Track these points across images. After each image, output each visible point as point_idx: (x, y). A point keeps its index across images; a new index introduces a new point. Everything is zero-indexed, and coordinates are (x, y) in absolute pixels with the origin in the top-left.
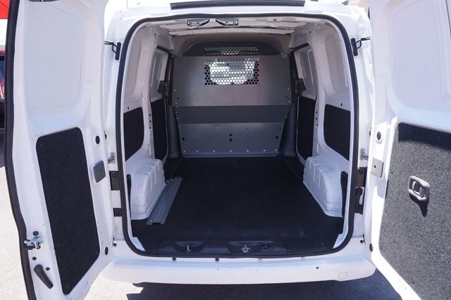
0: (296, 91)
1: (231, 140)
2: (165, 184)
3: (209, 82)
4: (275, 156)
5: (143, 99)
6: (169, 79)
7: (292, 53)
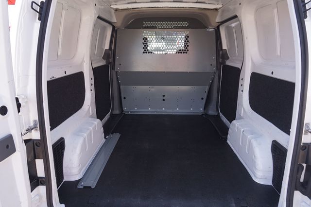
0: (221, 60)
1: (164, 100)
2: (104, 140)
3: (146, 51)
4: (200, 114)
5: (85, 64)
6: (113, 48)
7: (218, 27)
